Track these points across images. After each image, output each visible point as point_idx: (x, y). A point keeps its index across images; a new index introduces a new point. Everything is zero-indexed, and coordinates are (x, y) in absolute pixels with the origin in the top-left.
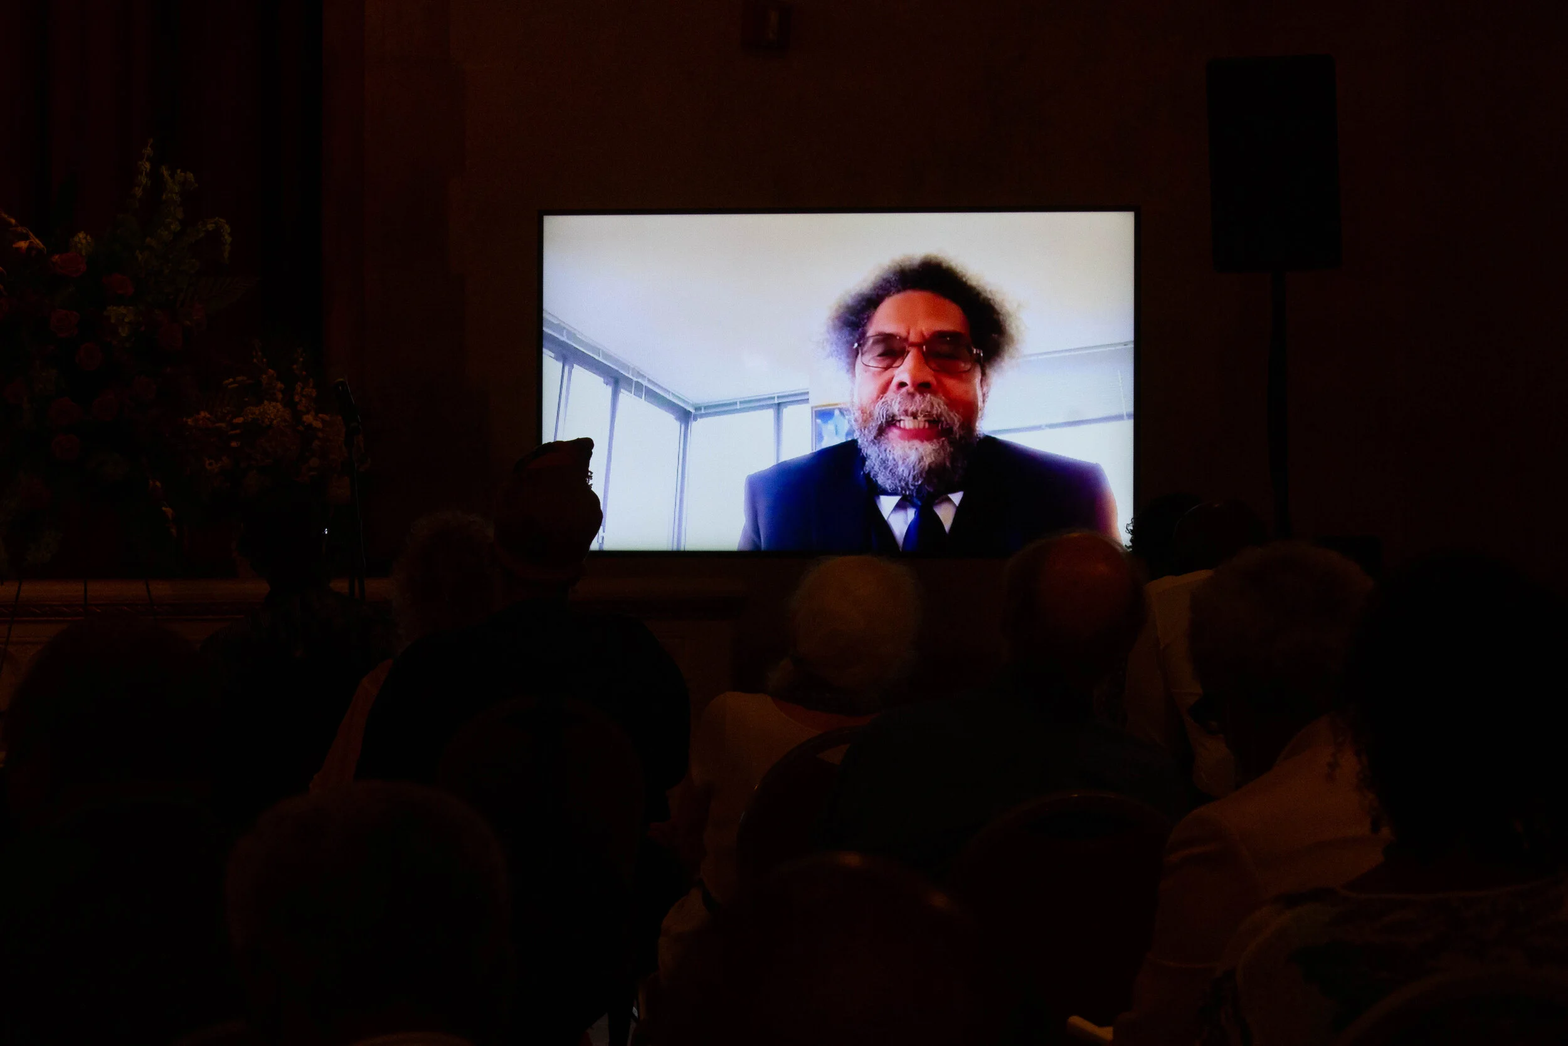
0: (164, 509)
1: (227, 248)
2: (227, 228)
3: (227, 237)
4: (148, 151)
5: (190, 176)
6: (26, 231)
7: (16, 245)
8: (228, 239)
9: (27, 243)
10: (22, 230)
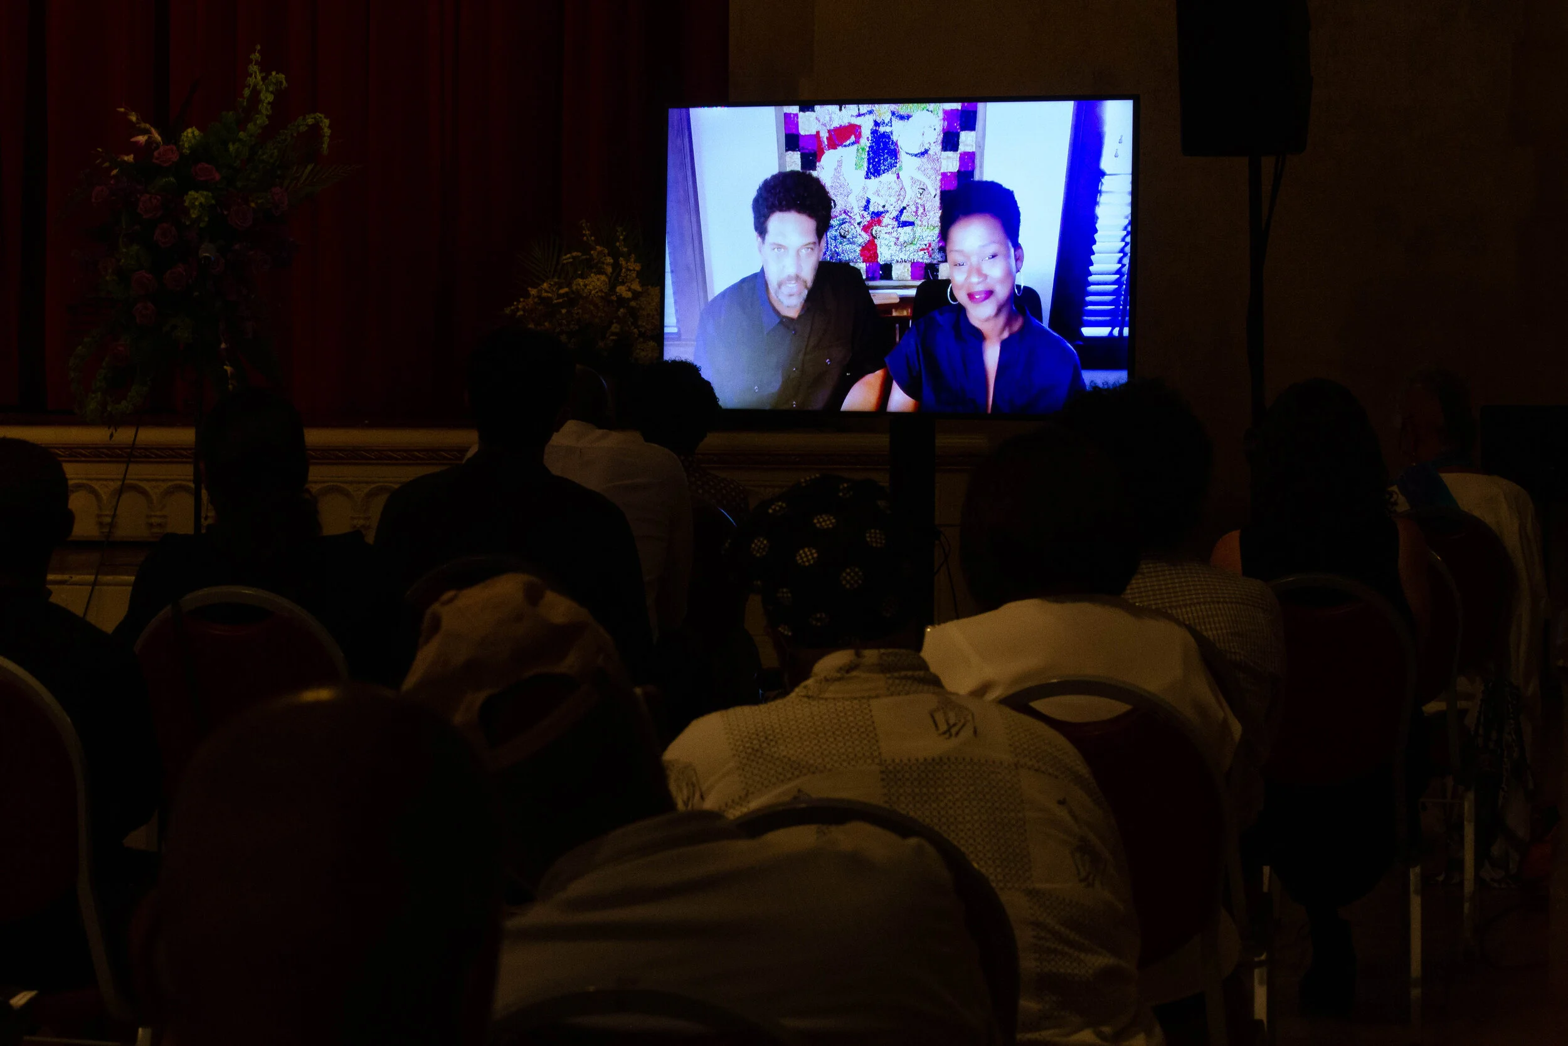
0: (225, 367)
1: (326, 140)
2: (327, 122)
3: (326, 130)
4: (256, 56)
5: (282, 77)
6: (148, 126)
7: (133, 139)
8: (327, 131)
9: (146, 137)
10: (143, 125)
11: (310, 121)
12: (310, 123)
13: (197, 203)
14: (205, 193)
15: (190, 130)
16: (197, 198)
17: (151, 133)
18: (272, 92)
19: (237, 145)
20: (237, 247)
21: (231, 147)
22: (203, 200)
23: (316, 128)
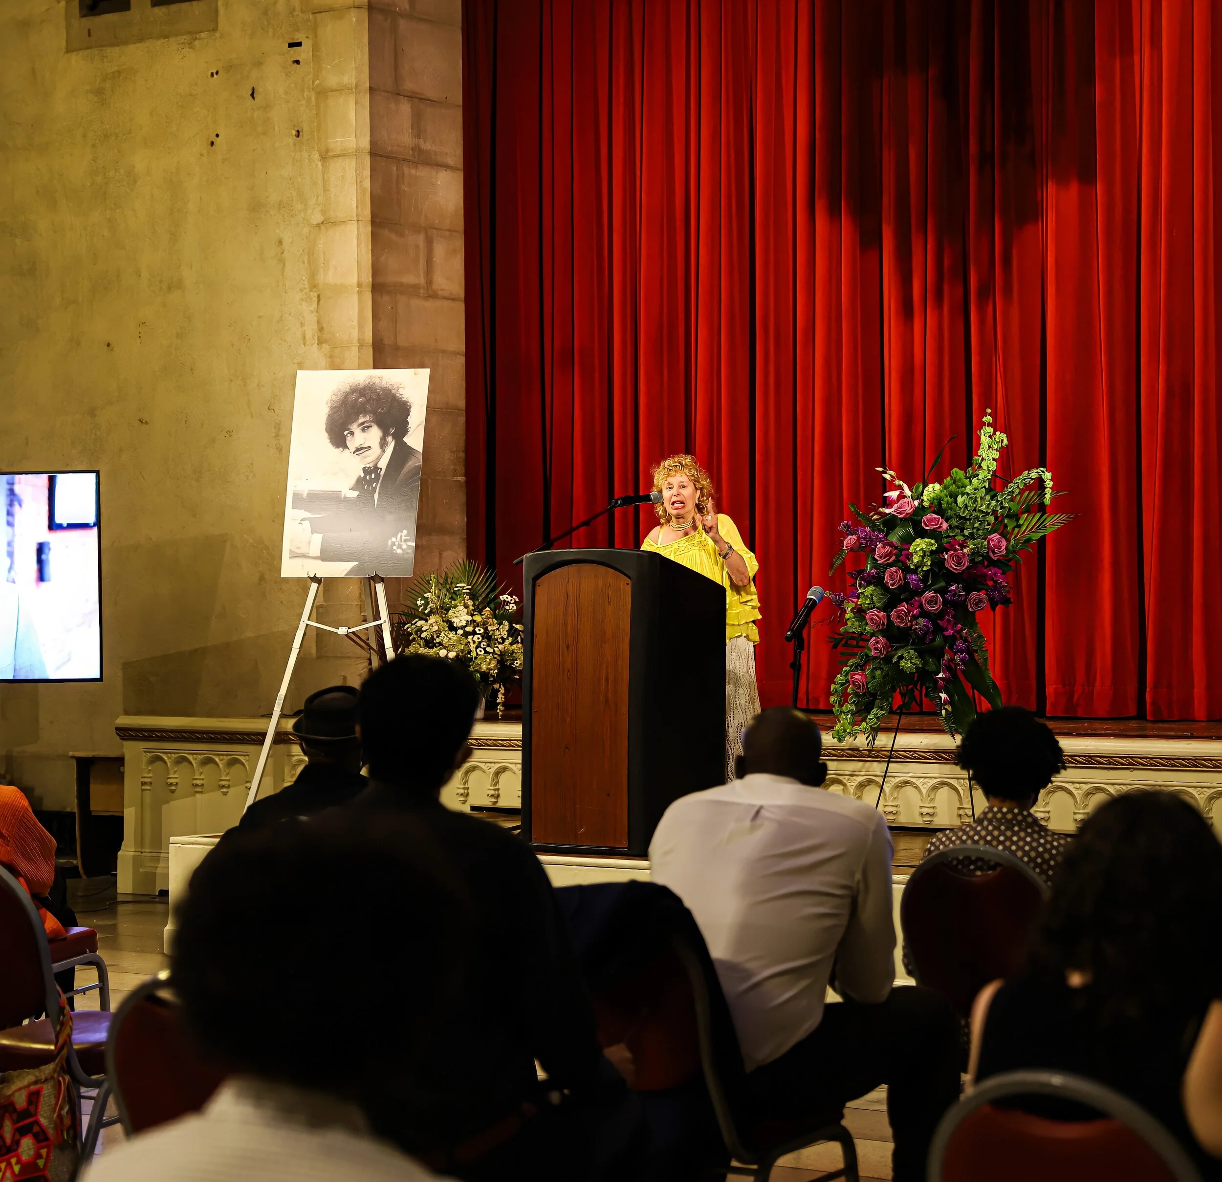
1: (1049, 491)
2: (1049, 475)
3: (1049, 482)
4: (987, 419)
6: (901, 483)
7: (886, 495)
8: (1049, 484)
9: (898, 492)
10: (898, 482)
11: (1034, 474)
12: (1034, 477)
13: (918, 549)
14: (927, 540)
15: (931, 486)
16: (919, 545)
17: (900, 488)
18: (997, 450)
19: (965, 496)
20: (953, 588)
21: (960, 500)
22: (924, 546)
23: (1040, 481)
